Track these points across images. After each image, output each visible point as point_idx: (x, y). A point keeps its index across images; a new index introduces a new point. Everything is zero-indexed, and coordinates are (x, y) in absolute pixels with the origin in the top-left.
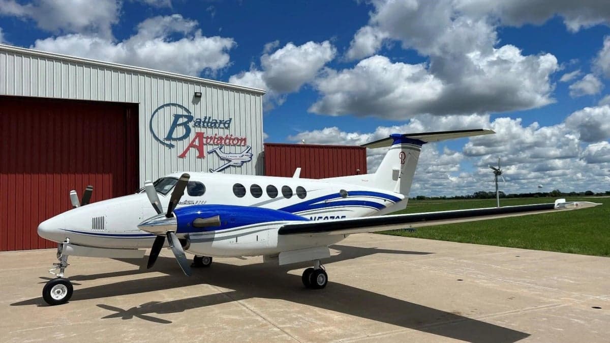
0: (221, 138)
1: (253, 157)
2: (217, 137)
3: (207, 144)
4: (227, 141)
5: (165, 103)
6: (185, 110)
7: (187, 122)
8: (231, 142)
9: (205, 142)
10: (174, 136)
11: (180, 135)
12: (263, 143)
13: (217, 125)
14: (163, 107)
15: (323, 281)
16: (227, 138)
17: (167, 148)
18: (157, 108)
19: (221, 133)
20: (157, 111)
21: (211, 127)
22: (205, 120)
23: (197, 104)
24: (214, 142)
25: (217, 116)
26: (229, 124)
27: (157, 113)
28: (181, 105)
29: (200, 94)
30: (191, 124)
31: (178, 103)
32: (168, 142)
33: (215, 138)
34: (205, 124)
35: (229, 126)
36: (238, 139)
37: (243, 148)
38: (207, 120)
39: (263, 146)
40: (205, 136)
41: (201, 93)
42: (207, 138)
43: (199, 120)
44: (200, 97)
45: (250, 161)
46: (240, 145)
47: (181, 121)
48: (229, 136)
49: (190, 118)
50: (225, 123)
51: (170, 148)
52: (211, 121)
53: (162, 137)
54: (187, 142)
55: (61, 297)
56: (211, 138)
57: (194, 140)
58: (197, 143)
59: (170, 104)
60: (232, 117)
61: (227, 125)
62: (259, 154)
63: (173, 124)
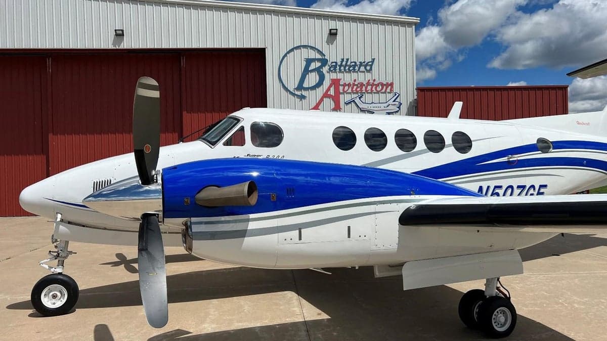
0: (362, 85)
1: (401, 106)
2: (356, 83)
3: (344, 92)
4: (369, 88)
5: (295, 46)
6: (318, 53)
7: (321, 67)
8: (374, 89)
9: (341, 91)
10: (305, 85)
11: (313, 84)
12: (415, 87)
13: (357, 68)
14: (292, 50)
15: (506, 320)
16: (368, 84)
17: (298, 100)
18: (286, 52)
19: (362, 78)
20: (285, 55)
21: (350, 71)
22: (342, 63)
23: (332, 44)
24: (352, 90)
25: (356, 57)
26: (371, 66)
27: (286, 58)
28: (314, 46)
29: (335, 31)
30: (325, 70)
31: (309, 45)
32: (298, 93)
33: (354, 85)
34: (342, 68)
35: (371, 69)
36: (383, 85)
37: (389, 96)
38: (344, 63)
39: (415, 91)
40: (342, 83)
41: (337, 30)
42: (344, 85)
43: (334, 64)
44: (336, 34)
45: (398, 111)
46: (385, 92)
47: (313, 66)
48: (371, 82)
49: (324, 62)
50: (367, 65)
51: (301, 100)
52: (349, 64)
53: (292, 86)
54: (320, 92)
55: (59, 303)
56: (349, 85)
57: (329, 89)
58: (332, 92)
59: (301, 46)
60: (375, 56)
61: (368, 68)
62: (410, 102)
63: (304, 70)
